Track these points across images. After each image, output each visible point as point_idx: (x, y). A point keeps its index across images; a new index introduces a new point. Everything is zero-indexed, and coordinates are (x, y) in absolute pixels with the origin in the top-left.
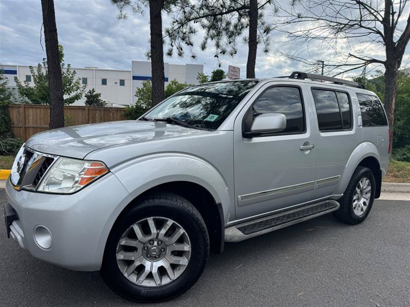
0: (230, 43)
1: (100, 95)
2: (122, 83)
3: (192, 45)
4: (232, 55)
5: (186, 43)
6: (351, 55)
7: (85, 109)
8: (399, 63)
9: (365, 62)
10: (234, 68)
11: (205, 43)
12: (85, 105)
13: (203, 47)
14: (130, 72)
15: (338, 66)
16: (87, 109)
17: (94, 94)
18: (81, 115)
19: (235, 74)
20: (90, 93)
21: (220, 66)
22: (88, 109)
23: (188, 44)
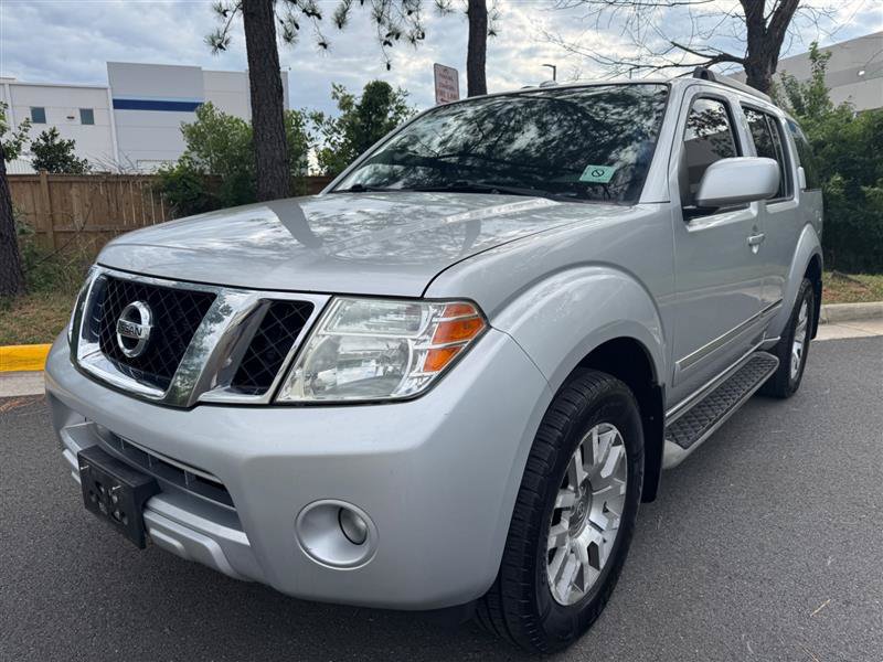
0: (410, 13)
1: (71, 144)
2: (87, 116)
3: (320, 18)
4: (413, 41)
5: (304, 11)
6: (676, 45)
7: (39, 182)
8: (775, 62)
9: (709, 60)
10: (446, 69)
11: (345, 12)
12: (34, 172)
13: (340, 21)
14: (106, 89)
15: (660, 68)
16: (44, 181)
17: (57, 142)
18: (28, 197)
19: (449, 83)
20: (46, 139)
21: (389, 67)
22: (49, 182)
23: (309, 15)
